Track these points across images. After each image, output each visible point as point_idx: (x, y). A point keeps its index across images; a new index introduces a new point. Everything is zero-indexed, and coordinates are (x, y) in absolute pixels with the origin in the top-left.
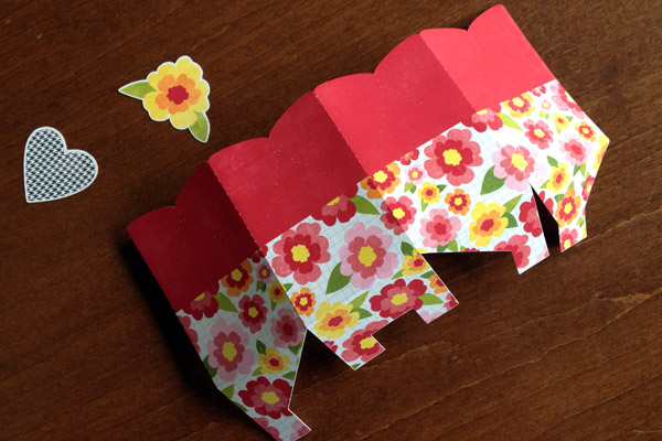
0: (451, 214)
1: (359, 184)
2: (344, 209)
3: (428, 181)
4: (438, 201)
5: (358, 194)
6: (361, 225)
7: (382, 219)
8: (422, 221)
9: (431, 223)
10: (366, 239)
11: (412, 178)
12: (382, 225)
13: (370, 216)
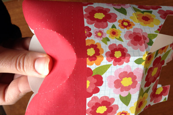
0: (131, 30)
1: (88, 66)
2: (95, 81)
3: (107, 31)
4: (121, 32)
5: (93, 69)
6: (110, 77)
7: (115, 65)
8: (128, 45)
9: (132, 41)
10: (119, 78)
11: (101, 37)
12: (118, 67)
13: (109, 70)
